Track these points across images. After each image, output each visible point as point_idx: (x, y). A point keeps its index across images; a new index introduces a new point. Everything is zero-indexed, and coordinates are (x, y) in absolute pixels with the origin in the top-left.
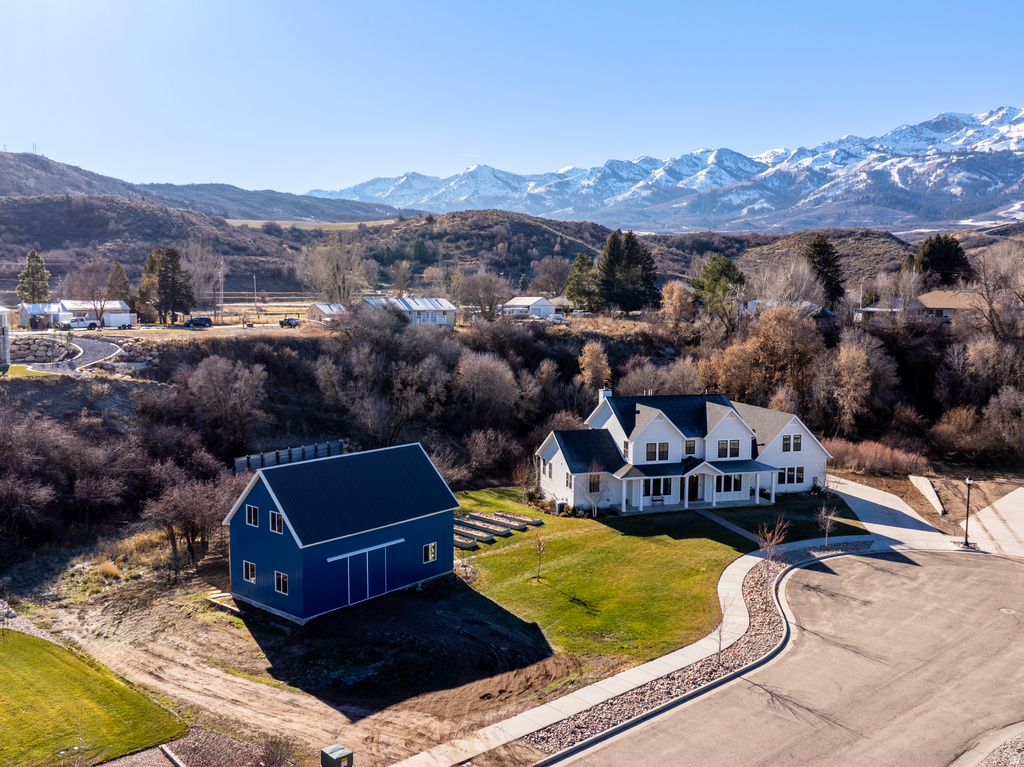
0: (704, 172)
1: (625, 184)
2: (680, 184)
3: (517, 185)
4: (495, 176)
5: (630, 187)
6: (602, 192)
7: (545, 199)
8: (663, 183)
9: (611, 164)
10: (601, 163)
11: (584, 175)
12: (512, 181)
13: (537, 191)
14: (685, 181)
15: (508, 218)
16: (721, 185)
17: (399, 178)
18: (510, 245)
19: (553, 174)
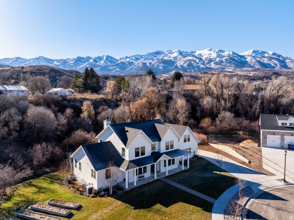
0: (103, 61)
1: (82, 63)
2: (97, 64)
3: (51, 62)
4: (45, 59)
5: (84, 64)
6: (76, 65)
7: (60, 66)
8: (93, 63)
9: (78, 58)
10: (76, 57)
11: (71, 60)
13: (57, 64)
14: (98, 63)
15: (49, 68)
16: (107, 64)
17: (13, 58)
18: (50, 75)
19: (62, 59)
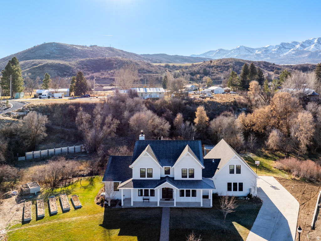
0: (313, 45)
1: (287, 50)
2: (305, 49)
3: (252, 51)
4: (246, 49)
5: (288, 51)
6: (279, 52)
7: (261, 55)
8: (299, 49)
9: (282, 44)
10: (279, 44)
11: (273, 47)
12: (251, 50)
13: (258, 53)
14: (307, 48)
16: (319, 49)
17: (217, 50)
18: (233, 69)
19: (264, 48)
